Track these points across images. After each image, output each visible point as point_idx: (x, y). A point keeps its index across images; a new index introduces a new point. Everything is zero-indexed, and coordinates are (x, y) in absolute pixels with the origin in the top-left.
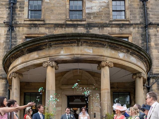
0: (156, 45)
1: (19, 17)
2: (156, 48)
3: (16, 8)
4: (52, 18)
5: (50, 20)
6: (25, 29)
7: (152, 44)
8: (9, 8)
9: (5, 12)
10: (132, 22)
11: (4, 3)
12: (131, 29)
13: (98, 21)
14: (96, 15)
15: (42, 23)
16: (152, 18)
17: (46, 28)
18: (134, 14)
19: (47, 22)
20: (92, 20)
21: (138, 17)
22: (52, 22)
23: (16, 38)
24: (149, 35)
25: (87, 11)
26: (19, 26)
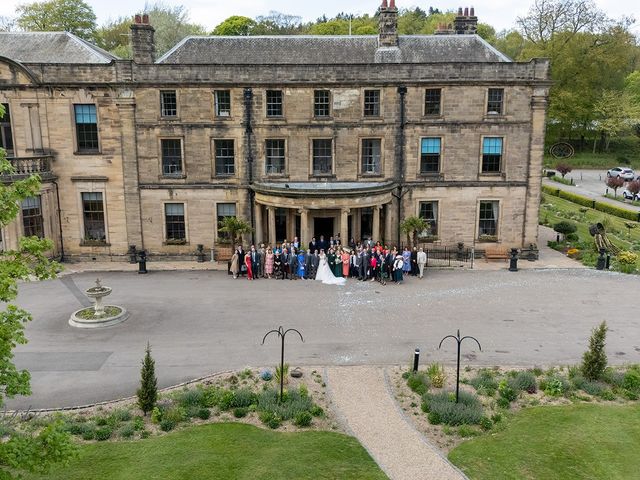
0: (412, 148)
1: (257, 116)
2: (411, 152)
3: (252, 103)
4: (294, 116)
5: (292, 119)
6: (265, 130)
7: (408, 147)
8: (245, 103)
9: (241, 109)
10: (386, 121)
11: (238, 97)
12: (385, 129)
13: (347, 119)
14: (344, 112)
15: (283, 123)
16: (409, 115)
17: (289, 129)
18: (390, 110)
19: (289, 122)
20: (341, 119)
21: (393, 114)
22: (294, 122)
23: (255, 142)
24: (404, 137)
25: (335, 107)
26: (258, 127)
